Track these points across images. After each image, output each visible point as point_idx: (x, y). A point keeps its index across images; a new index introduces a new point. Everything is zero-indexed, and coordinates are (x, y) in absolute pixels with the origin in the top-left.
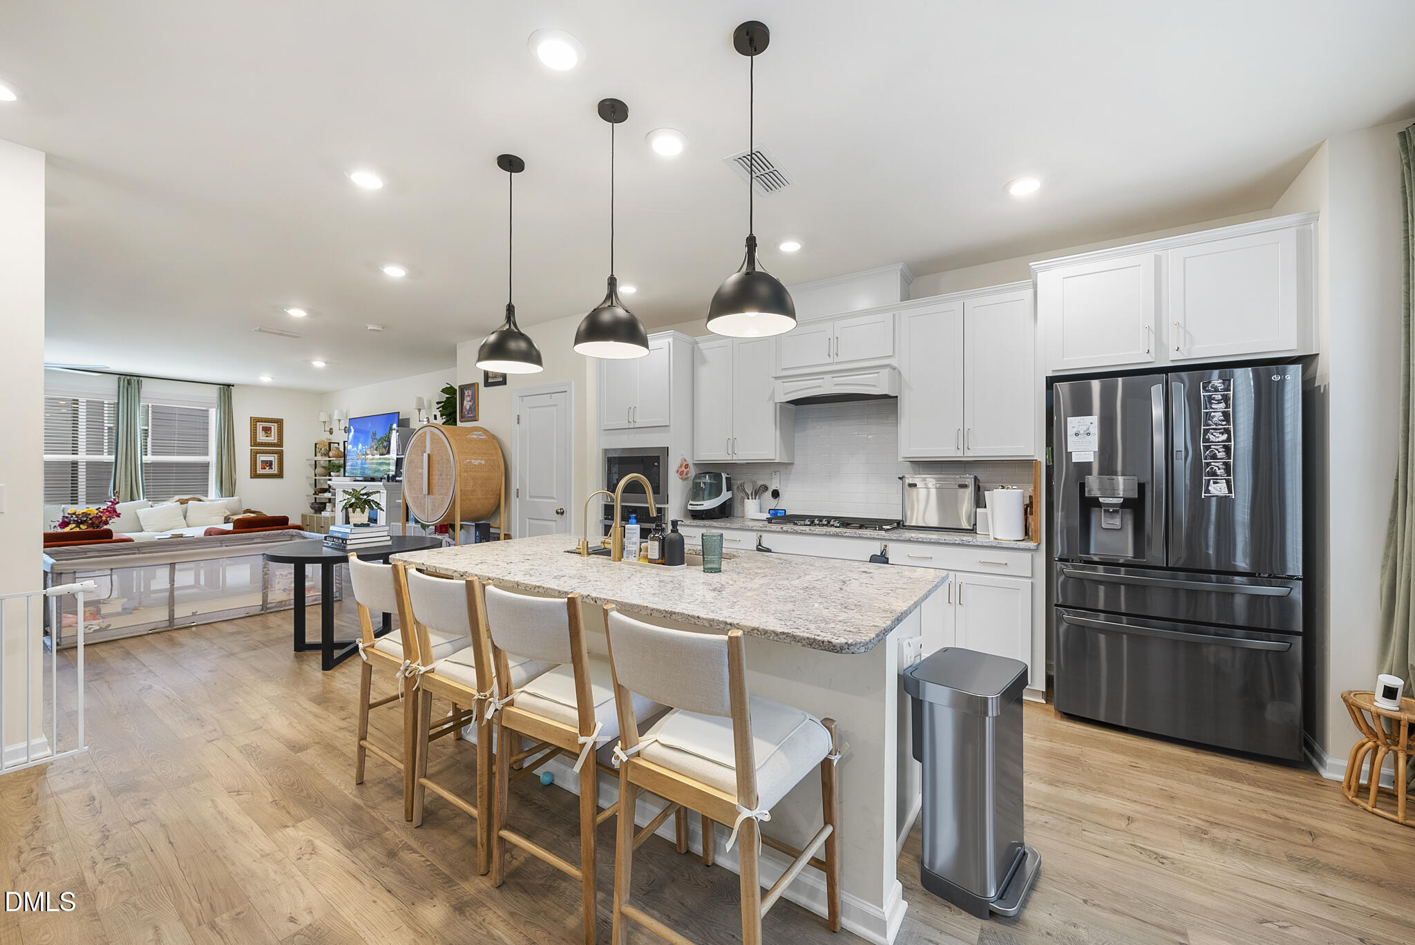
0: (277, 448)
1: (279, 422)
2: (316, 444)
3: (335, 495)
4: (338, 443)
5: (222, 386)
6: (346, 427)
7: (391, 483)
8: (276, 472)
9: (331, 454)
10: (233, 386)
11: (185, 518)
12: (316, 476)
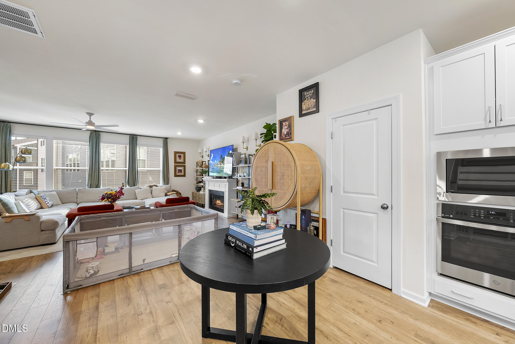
0: (183, 164)
1: (184, 153)
2: (197, 162)
3: (205, 184)
4: (205, 162)
5: (164, 139)
6: (208, 154)
7: (230, 180)
8: (183, 174)
9: (203, 166)
10: (168, 138)
11: (151, 194)
12: (197, 176)
